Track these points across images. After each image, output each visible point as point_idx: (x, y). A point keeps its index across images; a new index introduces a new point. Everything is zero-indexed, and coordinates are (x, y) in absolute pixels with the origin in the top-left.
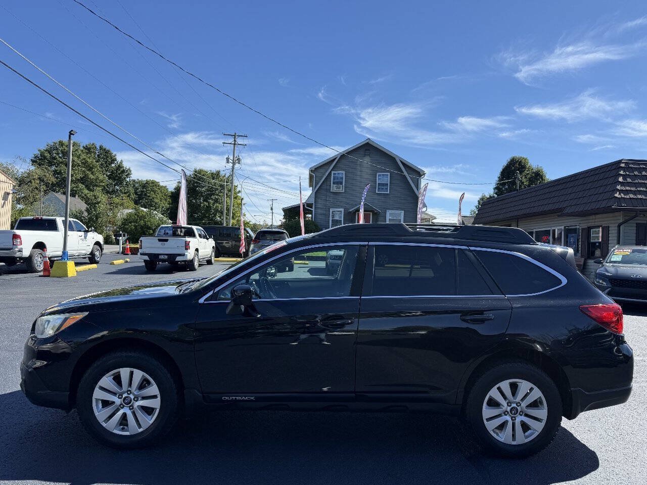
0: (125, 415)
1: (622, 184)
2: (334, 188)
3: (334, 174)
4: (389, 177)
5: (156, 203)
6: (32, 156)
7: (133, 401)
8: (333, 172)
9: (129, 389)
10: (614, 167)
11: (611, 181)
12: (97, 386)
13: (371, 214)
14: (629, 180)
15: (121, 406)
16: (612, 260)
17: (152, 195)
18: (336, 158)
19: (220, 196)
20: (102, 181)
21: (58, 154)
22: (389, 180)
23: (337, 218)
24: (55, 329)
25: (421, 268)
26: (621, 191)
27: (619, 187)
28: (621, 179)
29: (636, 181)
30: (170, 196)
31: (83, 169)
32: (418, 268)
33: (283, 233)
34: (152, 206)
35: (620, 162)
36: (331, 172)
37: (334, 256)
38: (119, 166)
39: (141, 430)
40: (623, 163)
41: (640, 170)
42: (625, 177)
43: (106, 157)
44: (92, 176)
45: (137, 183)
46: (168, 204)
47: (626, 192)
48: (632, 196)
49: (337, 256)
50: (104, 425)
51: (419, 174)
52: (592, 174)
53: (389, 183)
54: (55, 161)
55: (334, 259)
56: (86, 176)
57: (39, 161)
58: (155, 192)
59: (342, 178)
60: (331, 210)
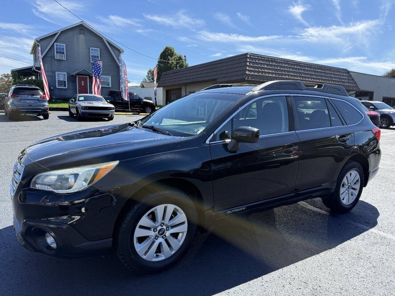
0: (160, 245)
1: (249, 66)
2: (57, 56)
3: (57, 45)
4: (99, 51)
7: (165, 231)
8: (55, 44)
9: (163, 222)
10: (244, 57)
11: (243, 64)
12: (138, 226)
13: (88, 77)
14: (251, 65)
15: (156, 237)
16: (253, 107)
18: (57, 33)
22: (99, 54)
23: (62, 79)
24: (88, 182)
25: (133, 114)
26: (249, 70)
27: (247, 68)
28: (248, 64)
29: (254, 65)
32: (131, 115)
33: (38, 89)
35: (246, 54)
36: (53, 44)
37: (85, 107)
39: (173, 252)
40: (248, 55)
41: (255, 59)
42: (250, 62)
47: (251, 71)
48: (253, 73)
49: (86, 107)
50: (144, 257)
51: (119, 51)
52: (231, 60)
53: (99, 56)
55: (84, 109)
59: (63, 49)
60: (56, 73)
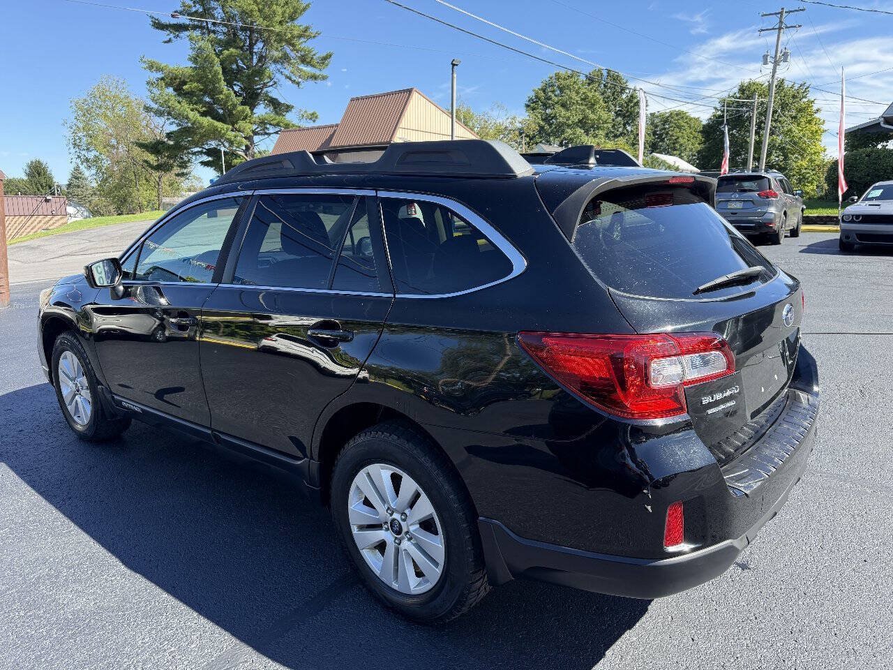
5: (681, 145)
6: (525, 100)
17: (677, 133)
19: (780, 122)
20: (606, 122)
21: (553, 92)
30: (700, 132)
31: (582, 108)
34: (676, 150)
38: (632, 96)
43: (613, 85)
44: (592, 116)
45: (657, 117)
46: (699, 144)
54: (550, 102)
56: (585, 117)
57: (531, 106)
58: (679, 127)
